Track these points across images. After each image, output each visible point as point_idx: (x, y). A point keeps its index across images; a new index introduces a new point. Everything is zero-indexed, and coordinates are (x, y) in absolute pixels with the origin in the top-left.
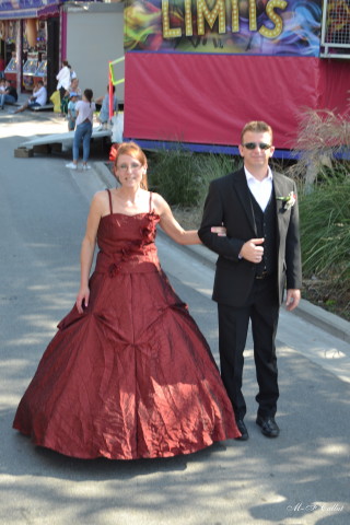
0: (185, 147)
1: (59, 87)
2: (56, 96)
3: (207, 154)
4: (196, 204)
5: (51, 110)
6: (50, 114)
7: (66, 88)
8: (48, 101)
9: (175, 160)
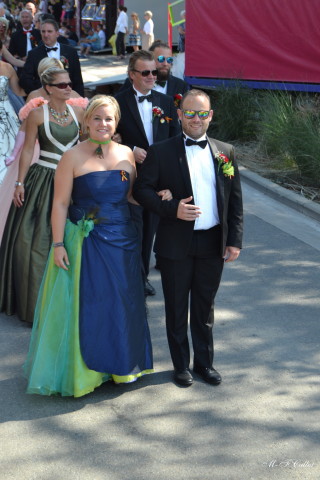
0: (244, 84)
1: (116, 31)
2: (113, 39)
3: (265, 90)
4: (256, 139)
5: (110, 53)
6: (110, 56)
7: (124, 31)
8: (108, 45)
9: (234, 96)
